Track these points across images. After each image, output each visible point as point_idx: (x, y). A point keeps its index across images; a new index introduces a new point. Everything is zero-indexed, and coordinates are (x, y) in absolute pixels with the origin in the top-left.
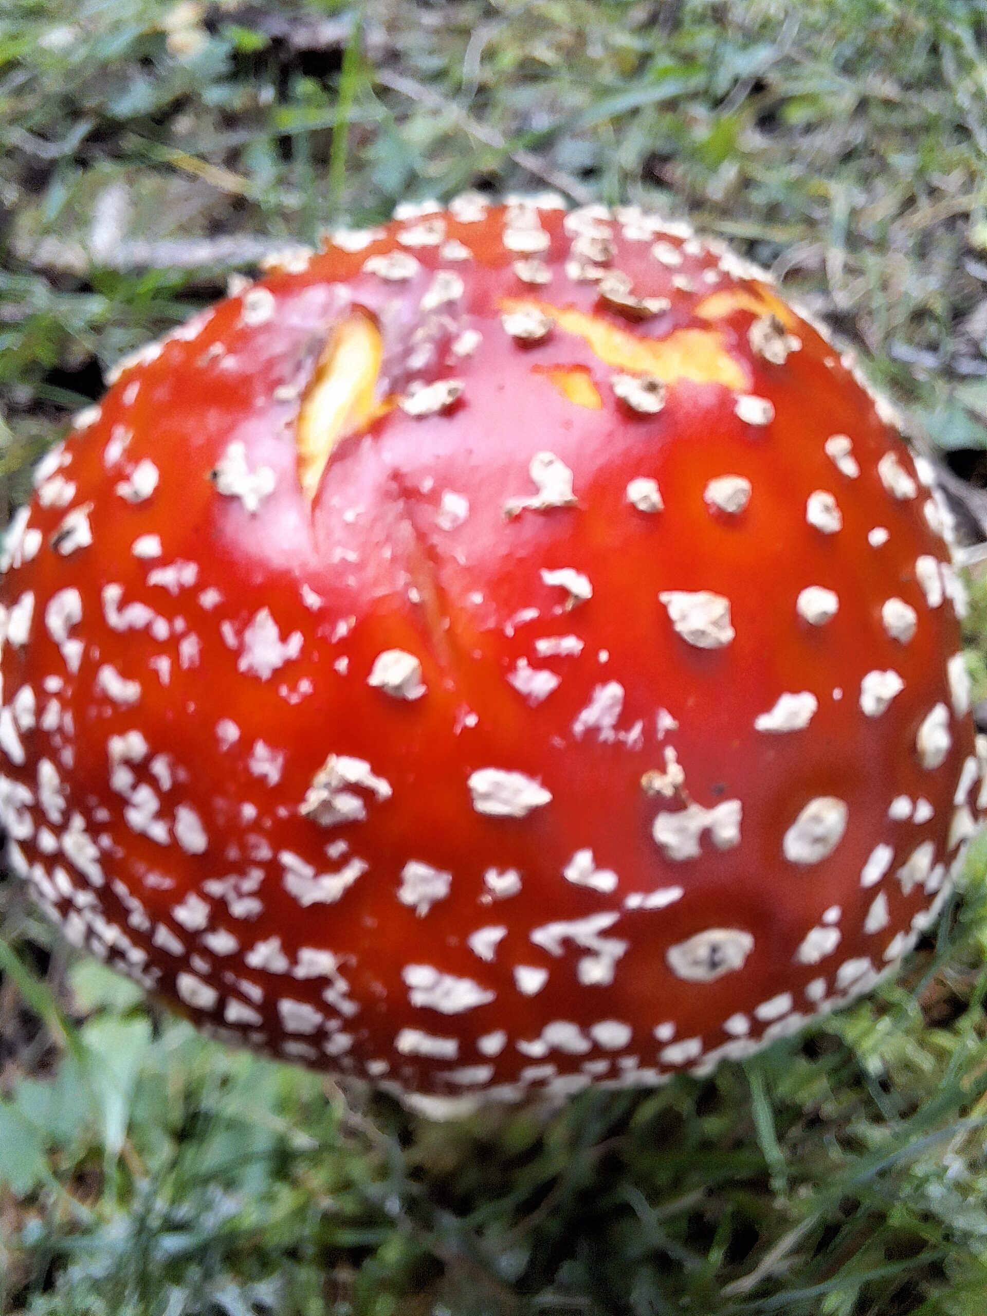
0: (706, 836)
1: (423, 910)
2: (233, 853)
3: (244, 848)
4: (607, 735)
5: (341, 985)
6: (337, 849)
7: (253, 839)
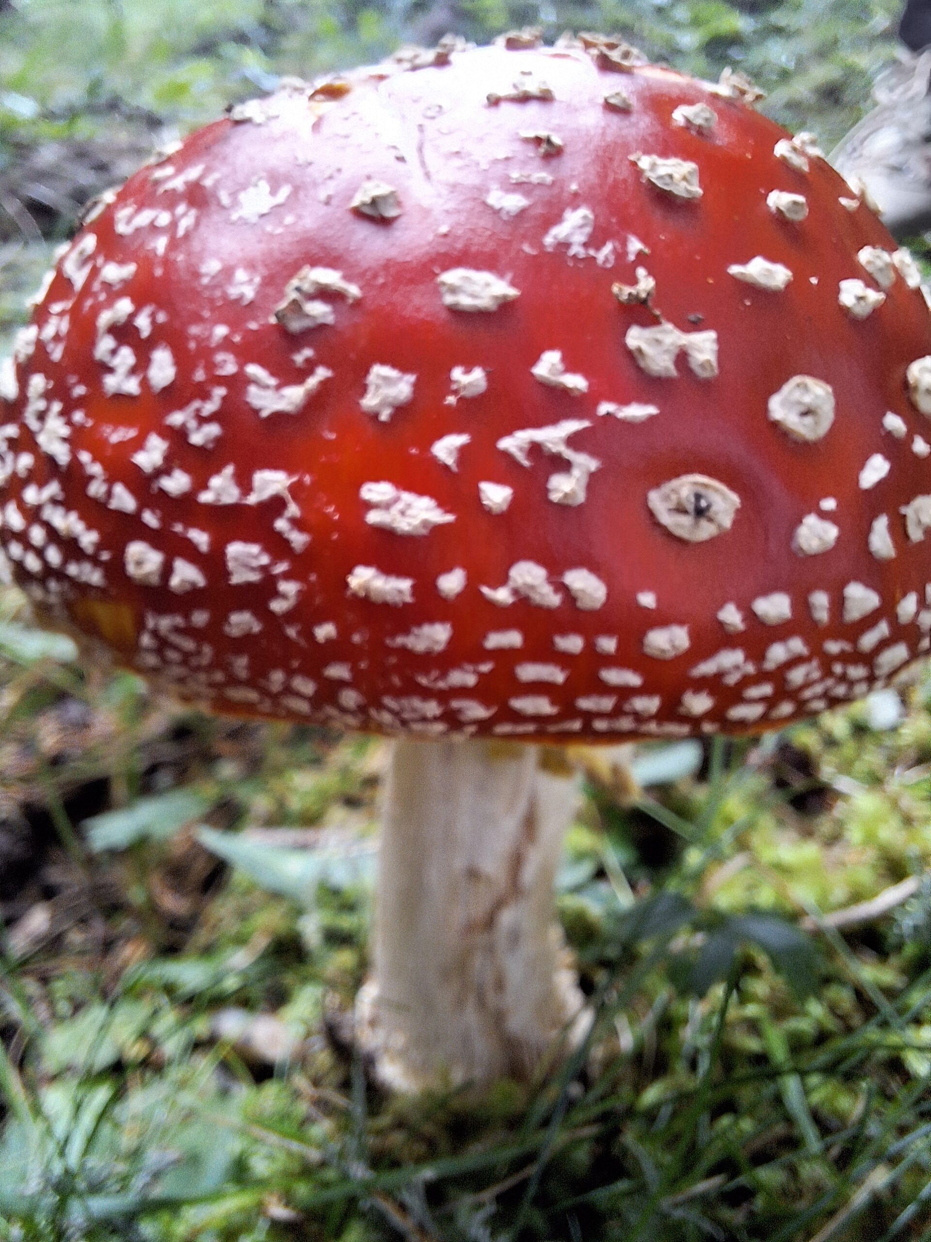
0: (682, 357)
1: (384, 416)
2: (200, 375)
3: (211, 366)
4: (576, 250)
5: (293, 509)
6: (301, 357)
7: (220, 357)
